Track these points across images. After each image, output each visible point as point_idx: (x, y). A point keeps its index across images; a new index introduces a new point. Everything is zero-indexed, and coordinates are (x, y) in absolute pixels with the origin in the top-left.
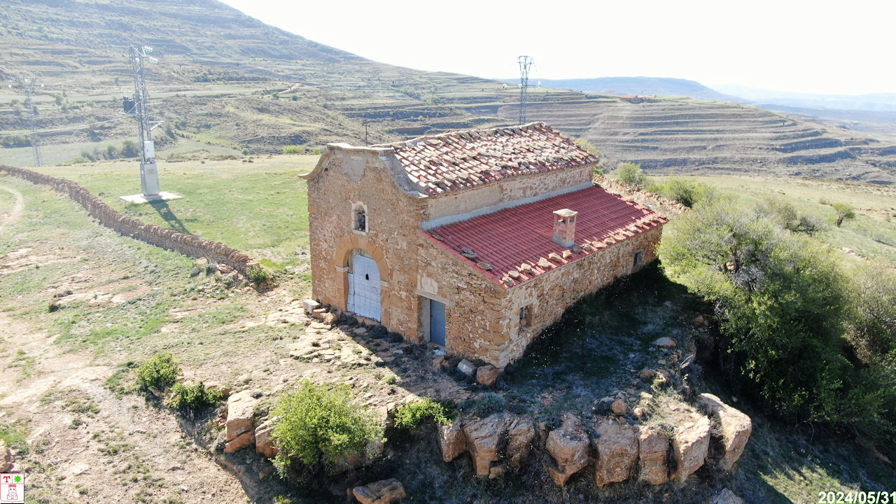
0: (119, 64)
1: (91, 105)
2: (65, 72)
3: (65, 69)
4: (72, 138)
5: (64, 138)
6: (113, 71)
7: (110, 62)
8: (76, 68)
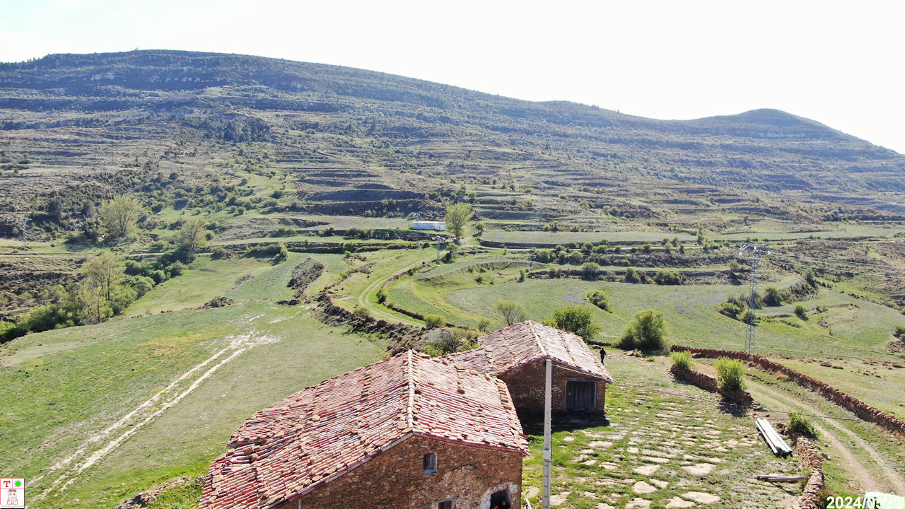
0: (747, 203)
1: (727, 245)
2: (699, 210)
3: (699, 208)
4: (714, 279)
5: (707, 279)
6: (742, 209)
7: (739, 201)
8: (709, 206)
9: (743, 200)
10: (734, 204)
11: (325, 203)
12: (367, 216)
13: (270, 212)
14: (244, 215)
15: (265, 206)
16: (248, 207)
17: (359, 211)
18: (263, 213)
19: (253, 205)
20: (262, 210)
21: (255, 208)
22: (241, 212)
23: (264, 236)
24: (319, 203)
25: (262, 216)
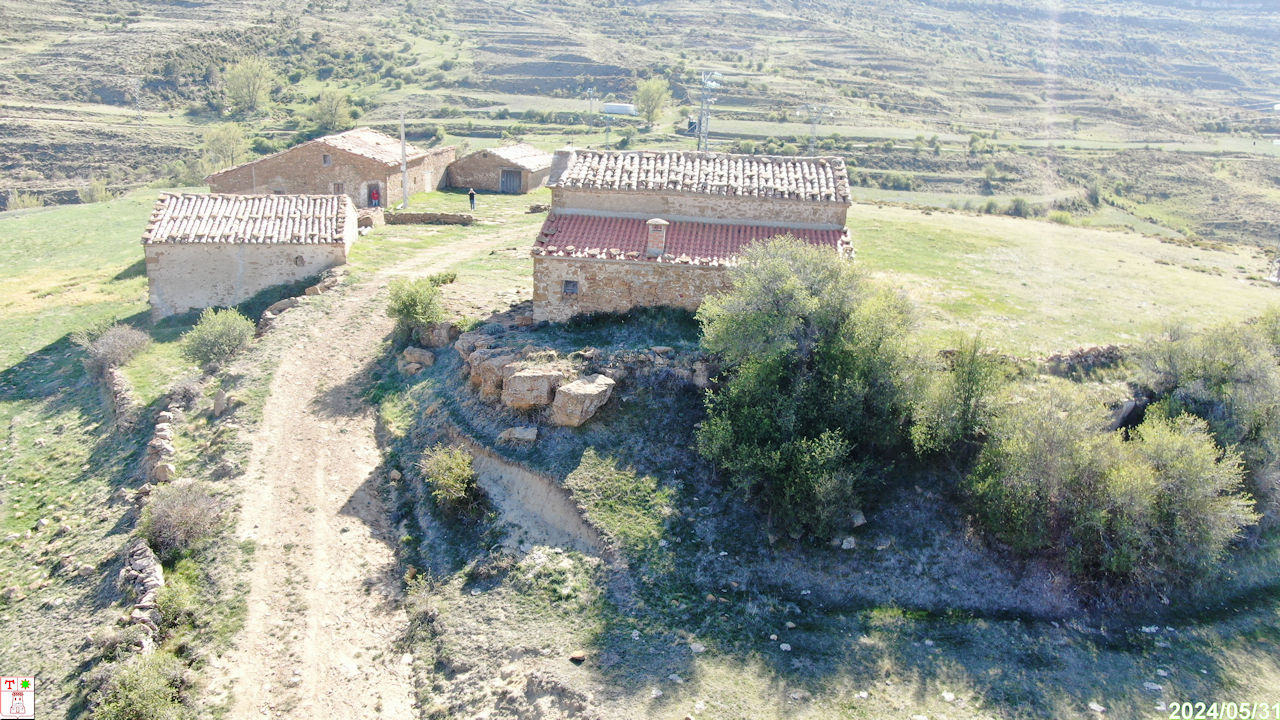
0: (1092, 100)
2: (1018, 108)
3: (1019, 104)
5: (949, 187)
6: (1080, 108)
7: (1083, 97)
8: (1034, 102)
9: (1089, 97)
10: (1072, 102)
11: (506, 77)
12: (556, 96)
13: (435, 87)
14: (402, 90)
15: (430, 80)
16: (408, 80)
17: (546, 90)
18: (427, 88)
19: (415, 77)
20: (425, 85)
21: (416, 81)
22: (398, 86)
23: (423, 117)
24: (497, 77)
25: (424, 92)
